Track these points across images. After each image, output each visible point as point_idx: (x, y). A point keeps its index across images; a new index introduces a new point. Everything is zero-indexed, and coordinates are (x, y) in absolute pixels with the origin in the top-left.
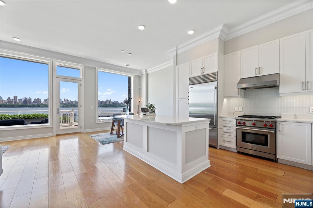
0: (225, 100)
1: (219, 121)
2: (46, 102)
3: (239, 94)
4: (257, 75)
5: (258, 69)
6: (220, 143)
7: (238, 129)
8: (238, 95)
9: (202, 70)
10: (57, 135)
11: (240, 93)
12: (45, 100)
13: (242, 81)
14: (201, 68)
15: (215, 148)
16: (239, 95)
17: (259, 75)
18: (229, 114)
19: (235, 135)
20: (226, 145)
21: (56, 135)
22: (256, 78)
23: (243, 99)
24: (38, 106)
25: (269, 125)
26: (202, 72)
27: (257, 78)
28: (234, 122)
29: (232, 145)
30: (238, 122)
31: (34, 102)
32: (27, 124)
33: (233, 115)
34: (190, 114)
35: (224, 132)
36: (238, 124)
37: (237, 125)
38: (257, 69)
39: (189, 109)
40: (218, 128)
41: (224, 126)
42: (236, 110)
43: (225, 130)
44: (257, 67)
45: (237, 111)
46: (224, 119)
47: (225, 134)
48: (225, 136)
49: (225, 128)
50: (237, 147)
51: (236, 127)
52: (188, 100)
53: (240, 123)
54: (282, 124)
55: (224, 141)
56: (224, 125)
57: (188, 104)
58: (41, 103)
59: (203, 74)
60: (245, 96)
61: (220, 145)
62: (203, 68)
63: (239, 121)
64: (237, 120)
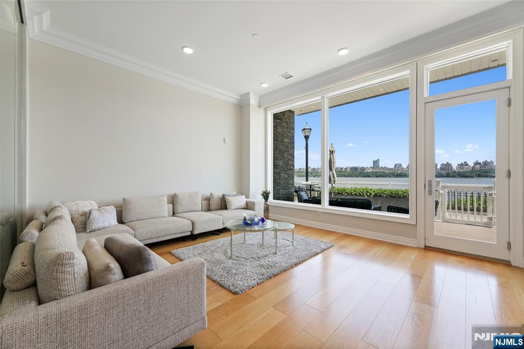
2: (460, 168)
10: (427, 248)
12: (458, 165)
21: (426, 246)
24: (448, 176)
31: (441, 169)
32: (379, 209)
58: (452, 169)
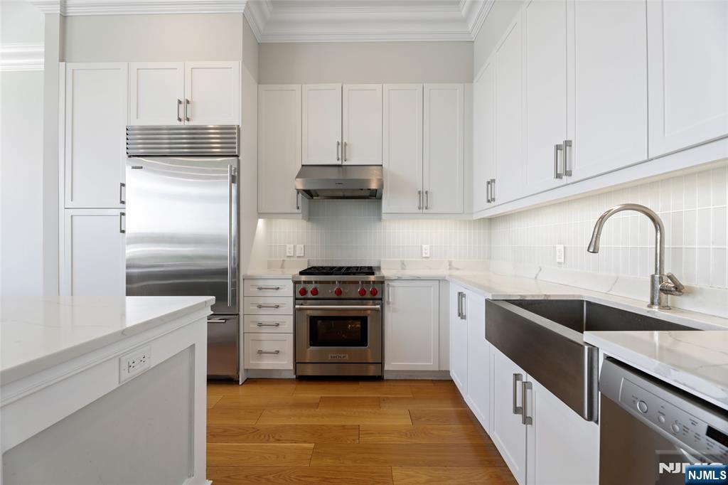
0: (261, 222)
1: (244, 289)
3: (298, 208)
4: (339, 163)
5: (342, 146)
6: (249, 362)
7: (300, 309)
8: (297, 211)
9: (182, 106)
11: (300, 205)
13: (306, 170)
14: (180, 102)
15: (231, 381)
16: (300, 211)
17: (345, 163)
18: (270, 265)
19: (292, 331)
20: (267, 364)
22: (336, 169)
23: (305, 222)
25: (371, 292)
26: (181, 117)
27: (340, 168)
28: (288, 289)
29: (284, 363)
30: (298, 290)
33: (282, 267)
34: (128, 267)
35: (260, 325)
36: (299, 296)
37: (296, 299)
38: (340, 147)
39: (127, 251)
40: (241, 313)
41: (260, 307)
42: (288, 254)
43: (263, 319)
44: (340, 142)
45: (292, 255)
46: (261, 284)
47: (264, 329)
48: (263, 337)
49: (263, 311)
50: (296, 363)
51: (295, 304)
52: (123, 214)
53: (304, 292)
54: (393, 287)
55: (260, 352)
56: (261, 301)
57: (123, 232)
59: (187, 124)
60: (310, 216)
61: (247, 370)
62: (188, 102)
63: (302, 286)
64: (296, 283)
